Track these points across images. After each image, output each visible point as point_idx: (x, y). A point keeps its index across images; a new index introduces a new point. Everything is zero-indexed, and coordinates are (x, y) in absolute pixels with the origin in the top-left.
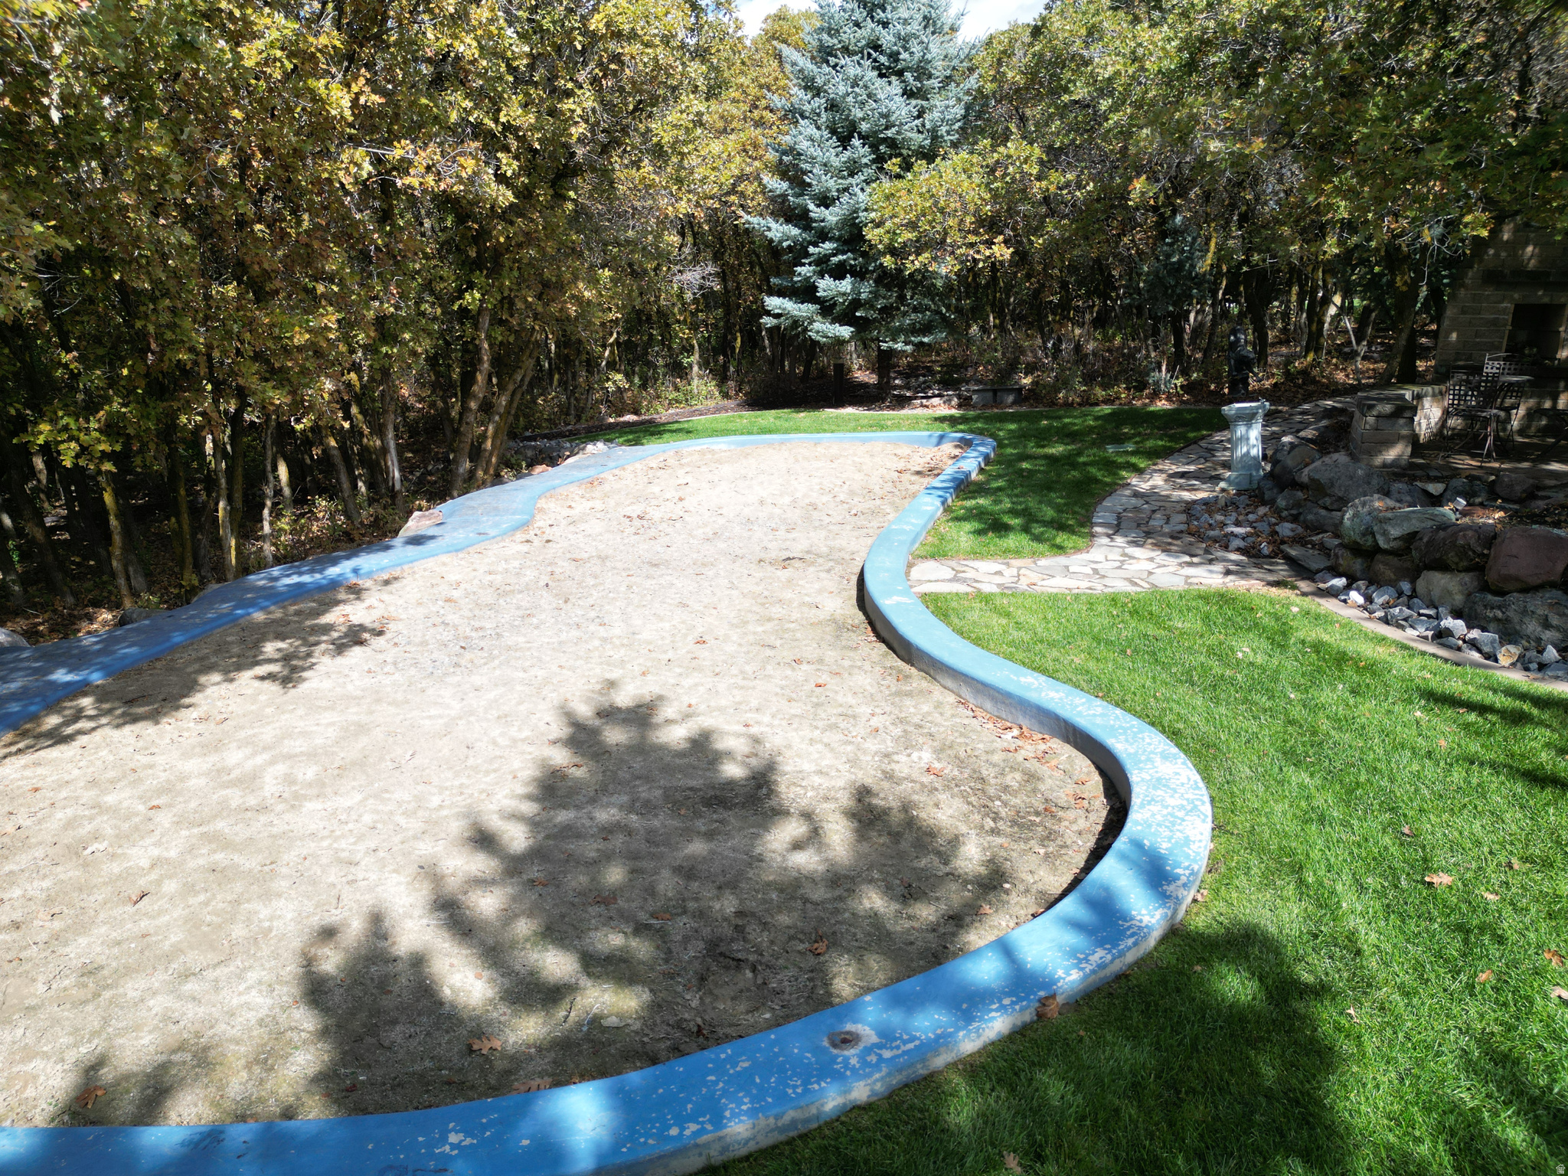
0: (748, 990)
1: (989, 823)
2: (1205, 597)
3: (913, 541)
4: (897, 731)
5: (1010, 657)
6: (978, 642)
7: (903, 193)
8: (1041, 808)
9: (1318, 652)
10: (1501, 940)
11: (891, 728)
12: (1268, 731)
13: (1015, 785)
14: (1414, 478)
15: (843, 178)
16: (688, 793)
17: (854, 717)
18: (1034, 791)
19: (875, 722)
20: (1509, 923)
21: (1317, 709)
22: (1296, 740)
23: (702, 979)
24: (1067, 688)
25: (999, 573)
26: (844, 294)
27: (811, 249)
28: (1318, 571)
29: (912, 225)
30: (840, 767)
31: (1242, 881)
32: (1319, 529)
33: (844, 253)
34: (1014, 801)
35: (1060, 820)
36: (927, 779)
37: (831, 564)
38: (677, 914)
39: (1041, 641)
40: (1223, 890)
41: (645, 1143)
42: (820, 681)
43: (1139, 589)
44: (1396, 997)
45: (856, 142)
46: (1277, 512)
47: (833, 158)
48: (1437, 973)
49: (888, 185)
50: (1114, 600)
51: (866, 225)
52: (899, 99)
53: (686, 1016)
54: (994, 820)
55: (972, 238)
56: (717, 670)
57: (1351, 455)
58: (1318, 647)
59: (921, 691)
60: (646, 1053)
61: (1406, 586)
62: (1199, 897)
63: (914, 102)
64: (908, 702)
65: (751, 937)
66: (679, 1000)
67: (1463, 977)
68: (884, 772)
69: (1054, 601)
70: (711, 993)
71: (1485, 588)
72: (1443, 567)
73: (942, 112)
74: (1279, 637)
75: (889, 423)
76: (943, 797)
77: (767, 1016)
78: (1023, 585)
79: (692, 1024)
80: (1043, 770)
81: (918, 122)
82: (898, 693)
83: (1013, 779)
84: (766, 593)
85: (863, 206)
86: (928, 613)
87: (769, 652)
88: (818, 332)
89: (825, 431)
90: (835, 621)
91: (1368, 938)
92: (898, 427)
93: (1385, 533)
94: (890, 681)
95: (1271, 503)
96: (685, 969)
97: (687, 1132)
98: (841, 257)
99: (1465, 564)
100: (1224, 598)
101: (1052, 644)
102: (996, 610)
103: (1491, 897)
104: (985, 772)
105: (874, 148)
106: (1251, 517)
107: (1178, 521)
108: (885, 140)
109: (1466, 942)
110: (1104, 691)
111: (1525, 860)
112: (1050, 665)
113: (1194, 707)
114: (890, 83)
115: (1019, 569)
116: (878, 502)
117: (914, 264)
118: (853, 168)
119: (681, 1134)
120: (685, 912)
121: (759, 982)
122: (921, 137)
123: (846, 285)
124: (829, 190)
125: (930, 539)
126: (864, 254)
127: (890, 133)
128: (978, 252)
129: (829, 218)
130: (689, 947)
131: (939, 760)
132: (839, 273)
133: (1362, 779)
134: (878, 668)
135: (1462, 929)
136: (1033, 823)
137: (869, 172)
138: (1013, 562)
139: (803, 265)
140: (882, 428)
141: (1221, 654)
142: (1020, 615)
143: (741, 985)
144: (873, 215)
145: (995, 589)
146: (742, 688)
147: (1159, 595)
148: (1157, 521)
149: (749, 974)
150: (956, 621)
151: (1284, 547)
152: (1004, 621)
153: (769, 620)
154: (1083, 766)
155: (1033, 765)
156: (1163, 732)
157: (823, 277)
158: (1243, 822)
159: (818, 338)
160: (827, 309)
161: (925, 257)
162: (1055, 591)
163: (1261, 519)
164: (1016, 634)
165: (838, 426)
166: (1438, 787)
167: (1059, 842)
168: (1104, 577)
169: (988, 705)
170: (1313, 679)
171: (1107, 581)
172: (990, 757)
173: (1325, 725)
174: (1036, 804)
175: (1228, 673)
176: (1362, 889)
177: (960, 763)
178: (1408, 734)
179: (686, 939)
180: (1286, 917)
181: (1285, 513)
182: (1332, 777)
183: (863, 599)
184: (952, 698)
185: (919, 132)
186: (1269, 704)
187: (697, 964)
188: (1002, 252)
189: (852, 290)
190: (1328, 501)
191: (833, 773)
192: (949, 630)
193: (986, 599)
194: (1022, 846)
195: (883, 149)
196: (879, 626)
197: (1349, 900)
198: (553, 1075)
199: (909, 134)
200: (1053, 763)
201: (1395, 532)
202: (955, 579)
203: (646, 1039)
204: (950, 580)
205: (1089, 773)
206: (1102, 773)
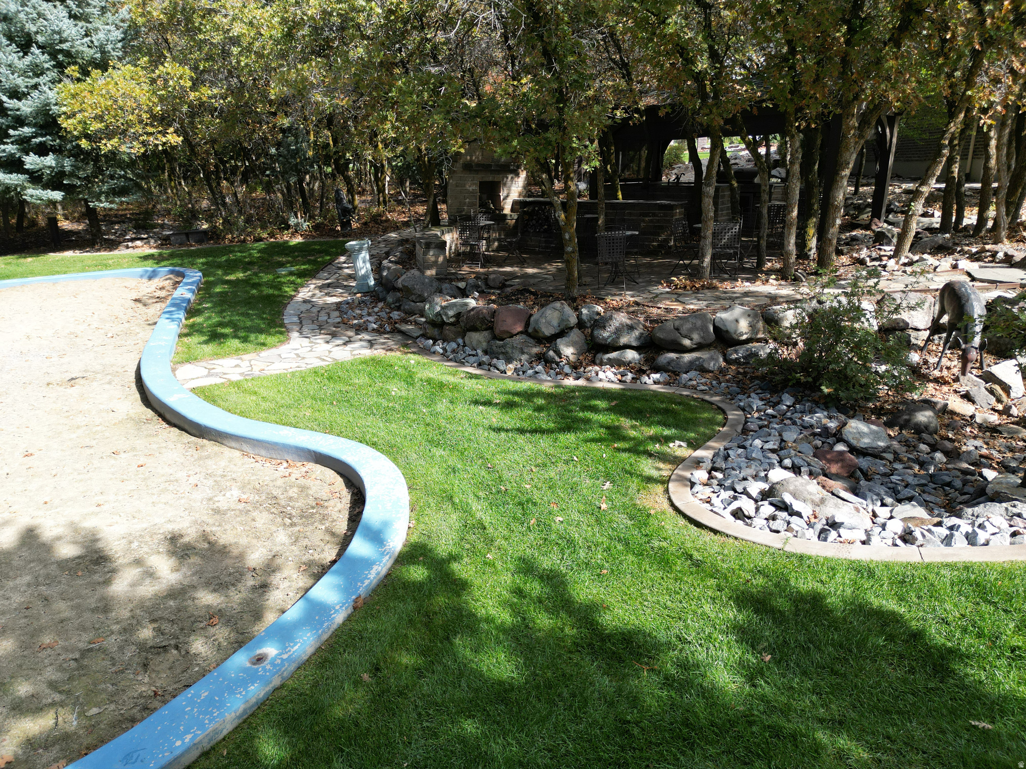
0: (178, 660)
1: (288, 521)
2: (364, 362)
3: (171, 352)
4: (210, 482)
5: (266, 420)
6: (243, 414)
7: (85, 93)
8: (314, 504)
9: (430, 384)
10: (535, 504)
11: (205, 481)
12: (419, 431)
13: (296, 496)
14: (451, 280)
15: (29, 77)
16: (77, 561)
17: (177, 481)
18: (307, 495)
19: (193, 480)
20: (537, 496)
21: (436, 415)
22: (433, 434)
23: (145, 666)
24: (307, 432)
25: (237, 366)
26: (50, 167)
27: (11, 132)
28: (417, 337)
29: (100, 118)
30: (182, 515)
31: (428, 511)
32: (412, 313)
33: (42, 136)
34: (297, 505)
35: (327, 507)
36: (241, 506)
37: (109, 377)
38: (108, 636)
39: (282, 406)
40: (421, 519)
41: (163, 756)
42: (140, 463)
43: (327, 363)
44: (503, 542)
45: (34, 49)
46: (388, 305)
47: (16, 61)
48: (515, 526)
49: (72, 86)
50: (315, 372)
51: (60, 116)
52: (66, 20)
53: (144, 689)
54: (290, 518)
55: (150, 129)
56: (54, 473)
57: (419, 269)
58: (429, 381)
59: (216, 453)
60: (127, 719)
61: (460, 341)
62: (411, 525)
63: (80, 24)
64: (209, 462)
65: (166, 631)
66: (134, 682)
67: (525, 524)
68: (212, 510)
69: (279, 379)
70: (154, 671)
71: (495, 337)
72: (474, 329)
73: (106, 35)
74: (409, 379)
75: (110, 262)
76: (255, 514)
77: (197, 669)
78: (256, 372)
79: (149, 692)
80: (307, 482)
81: (86, 39)
82: (200, 458)
83: (293, 492)
84: (66, 409)
85: (53, 101)
86: (201, 400)
87: (92, 451)
88: (32, 196)
89: (58, 273)
90: (132, 419)
91: (487, 520)
92: (118, 265)
93: (446, 314)
94: (192, 451)
95: (384, 300)
96: (129, 664)
97: (187, 740)
98: (40, 139)
99: (484, 327)
100: (375, 362)
101: (289, 407)
102: (245, 391)
103: (528, 486)
104: (275, 493)
105: (53, 55)
106: (376, 310)
107: (335, 317)
108: (61, 51)
109: (523, 508)
110: (329, 429)
111: (536, 466)
112: (293, 420)
113: (378, 427)
114: (55, 6)
115: (250, 361)
116: (127, 325)
117: (107, 146)
118: (37, 71)
119: (183, 743)
120: (113, 633)
121: (183, 653)
122: (92, 51)
123: (50, 160)
124: (18, 86)
125: (180, 349)
126: (61, 138)
127: (65, 46)
128: (157, 139)
129: (24, 108)
130: (125, 651)
131: (244, 493)
132: (42, 150)
133: (466, 446)
134: (179, 445)
135: (521, 504)
136: (313, 514)
137: (53, 74)
138: (244, 357)
139: (7, 143)
140: (106, 266)
141: (383, 394)
142: (263, 392)
143: (172, 659)
144: (64, 109)
145: (241, 378)
146: (81, 481)
147: (341, 365)
148: (323, 317)
149: (175, 652)
150: (222, 403)
151: (397, 325)
152: (254, 398)
153: (78, 428)
154: (330, 475)
155: (302, 481)
156: (367, 444)
157: (28, 154)
158: (421, 482)
159: (33, 201)
160: (35, 177)
161: (115, 141)
162: (278, 372)
163: (381, 309)
164: (264, 405)
165: (65, 269)
166: (497, 442)
167: (330, 520)
168: (304, 358)
169: (263, 452)
170: (431, 401)
171: (306, 361)
172: (275, 483)
173: (443, 423)
174: (310, 503)
175: (391, 405)
176: (479, 498)
177: (258, 491)
178: (479, 419)
179: (121, 649)
180: (452, 522)
181: (393, 306)
182: (453, 448)
183: (147, 398)
184: (237, 454)
185: (89, 46)
186: (415, 417)
187: (136, 659)
188: (174, 139)
189: (57, 164)
190: (414, 297)
191: (179, 519)
192: (220, 410)
193: (237, 385)
194: (311, 527)
195: (61, 57)
196: (168, 416)
197: (475, 506)
198: (65, 757)
199: (81, 48)
200: (313, 477)
201: (451, 313)
202: (209, 375)
203: (122, 712)
204: (207, 376)
205: (334, 478)
206: (342, 475)
